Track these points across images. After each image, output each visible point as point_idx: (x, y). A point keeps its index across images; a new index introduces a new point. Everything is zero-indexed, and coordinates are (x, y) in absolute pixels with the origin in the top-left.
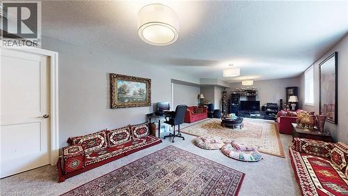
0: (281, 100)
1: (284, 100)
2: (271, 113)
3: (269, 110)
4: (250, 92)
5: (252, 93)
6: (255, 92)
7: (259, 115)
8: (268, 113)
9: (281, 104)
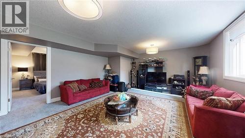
0: (188, 72)
1: (192, 72)
2: (178, 86)
3: (176, 82)
4: (157, 62)
5: (159, 64)
6: (161, 63)
7: (165, 88)
8: (175, 86)
9: (189, 76)
